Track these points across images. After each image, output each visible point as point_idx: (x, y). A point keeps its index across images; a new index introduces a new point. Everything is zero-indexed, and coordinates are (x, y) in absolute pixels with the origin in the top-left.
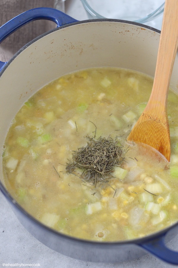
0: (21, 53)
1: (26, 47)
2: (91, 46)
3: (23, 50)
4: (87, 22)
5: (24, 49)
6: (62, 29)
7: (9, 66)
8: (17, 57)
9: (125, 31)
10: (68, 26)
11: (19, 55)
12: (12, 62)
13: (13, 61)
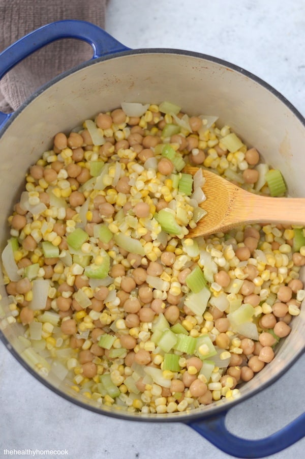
0: (32, 102)
1: (42, 92)
2: (147, 79)
3: (36, 97)
4: (140, 53)
5: (38, 95)
6: (100, 63)
7: (12, 123)
8: (26, 108)
9: (202, 67)
10: (110, 58)
11: (31, 104)
12: (18, 117)
13: (20, 115)
